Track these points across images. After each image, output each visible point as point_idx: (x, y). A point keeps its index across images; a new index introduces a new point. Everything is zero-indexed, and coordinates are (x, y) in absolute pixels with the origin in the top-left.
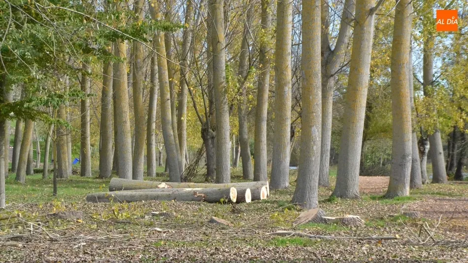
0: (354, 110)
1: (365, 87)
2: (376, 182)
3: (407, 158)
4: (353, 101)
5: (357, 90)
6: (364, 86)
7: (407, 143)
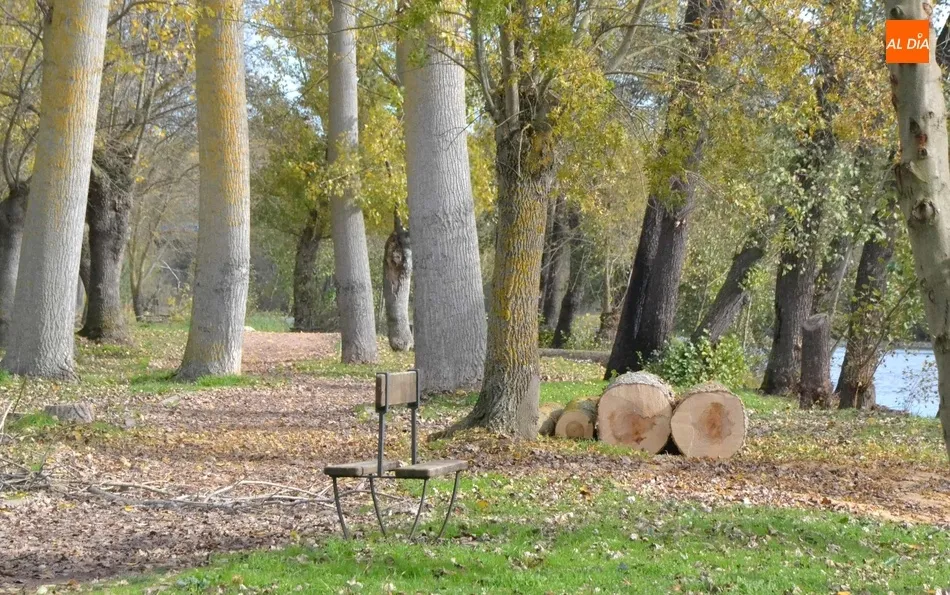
0: (61, 133)
1: (93, 73)
2: (288, 348)
3: (236, 272)
4: (60, 109)
5: (72, 78)
6: (90, 68)
7: (235, 231)
